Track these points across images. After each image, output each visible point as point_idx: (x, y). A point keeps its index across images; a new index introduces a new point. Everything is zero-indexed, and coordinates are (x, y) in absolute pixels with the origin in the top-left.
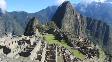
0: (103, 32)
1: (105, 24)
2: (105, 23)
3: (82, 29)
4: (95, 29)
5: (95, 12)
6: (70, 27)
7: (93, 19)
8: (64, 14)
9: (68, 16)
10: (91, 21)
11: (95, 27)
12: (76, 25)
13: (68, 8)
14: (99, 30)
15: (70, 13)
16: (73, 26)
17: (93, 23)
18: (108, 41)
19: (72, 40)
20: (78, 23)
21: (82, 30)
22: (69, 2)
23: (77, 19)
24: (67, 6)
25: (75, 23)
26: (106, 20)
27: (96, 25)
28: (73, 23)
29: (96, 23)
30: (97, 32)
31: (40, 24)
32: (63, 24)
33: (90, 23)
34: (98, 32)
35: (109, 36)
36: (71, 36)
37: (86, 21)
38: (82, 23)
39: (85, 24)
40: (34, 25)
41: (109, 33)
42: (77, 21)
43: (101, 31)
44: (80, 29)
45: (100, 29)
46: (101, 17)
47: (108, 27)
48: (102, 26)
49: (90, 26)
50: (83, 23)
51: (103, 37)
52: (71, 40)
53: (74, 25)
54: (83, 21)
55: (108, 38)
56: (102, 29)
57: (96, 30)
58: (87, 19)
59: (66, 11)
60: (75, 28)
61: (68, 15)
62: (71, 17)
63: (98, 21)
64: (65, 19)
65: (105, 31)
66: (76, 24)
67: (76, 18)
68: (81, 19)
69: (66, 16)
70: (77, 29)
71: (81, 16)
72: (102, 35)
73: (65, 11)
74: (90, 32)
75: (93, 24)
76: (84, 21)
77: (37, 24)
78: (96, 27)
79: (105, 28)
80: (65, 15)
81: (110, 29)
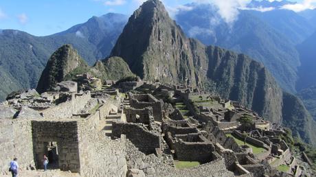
0: (250, 87)
1: (253, 65)
2: (253, 62)
3: (197, 80)
4: (231, 79)
5: (222, 34)
6: (164, 75)
7: (224, 53)
8: (149, 37)
9: (160, 42)
10: (219, 56)
11: (228, 74)
12: (181, 68)
13: (159, 20)
14: (240, 81)
15: (163, 34)
16: (174, 72)
17: (225, 62)
18: (263, 111)
19: (204, 108)
20: (188, 62)
21: (197, 83)
22: (161, 2)
23: (183, 52)
24: (155, 15)
25: (178, 63)
26: (251, 55)
27: (232, 69)
28: (173, 63)
29: (232, 63)
30: (234, 86)
31: (84, 67)
32: (147, 66)
33: (217, 62)
34: (238, 88)
35: (266, 97)
36: (200, 97)
37: (205, 57)
38: (194, 62)
39: (204, 67)
40: (69, 68)
41: (265, 89)
42: (184, 56)
43: (246, 84)
44: (193, 78)
45: (243, 77)
46: (238, 45)
47: (262, 73)
48: (247, 70)
49: (215, 70)
50: (197, 63)
51: (251, 99)
52: (201, 107)
53: (176, 67)
54: (199, 57)
55: (264, 103)
56: (246, 77)
57: (231, 83)
58: (208, 51)
59: (154, 29)
60: (180, 78)
61: (159, 40)
62: (166, 46)
63: (237, 57)
64: (151, 50)
65: (256, 82)
66: (180, 65)
67: (181, 48)
68: (192, 52)
69: (154, 42)
70: (184, 79)
71: (191, 44)
72: (248, 93)
73: (152, 28)
74: (217, 86)
75: (223, 65)
76: (201, 57)
77: (76, 65)
78: (232, 73)
79: (256, 76)
80: (150, 39)
81: (267, 78)
